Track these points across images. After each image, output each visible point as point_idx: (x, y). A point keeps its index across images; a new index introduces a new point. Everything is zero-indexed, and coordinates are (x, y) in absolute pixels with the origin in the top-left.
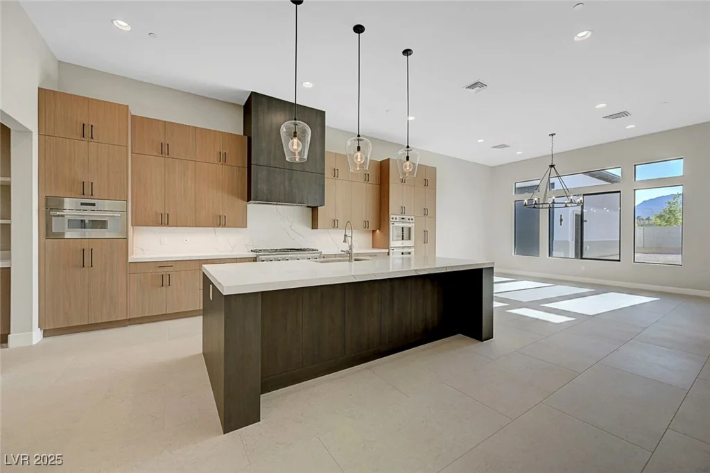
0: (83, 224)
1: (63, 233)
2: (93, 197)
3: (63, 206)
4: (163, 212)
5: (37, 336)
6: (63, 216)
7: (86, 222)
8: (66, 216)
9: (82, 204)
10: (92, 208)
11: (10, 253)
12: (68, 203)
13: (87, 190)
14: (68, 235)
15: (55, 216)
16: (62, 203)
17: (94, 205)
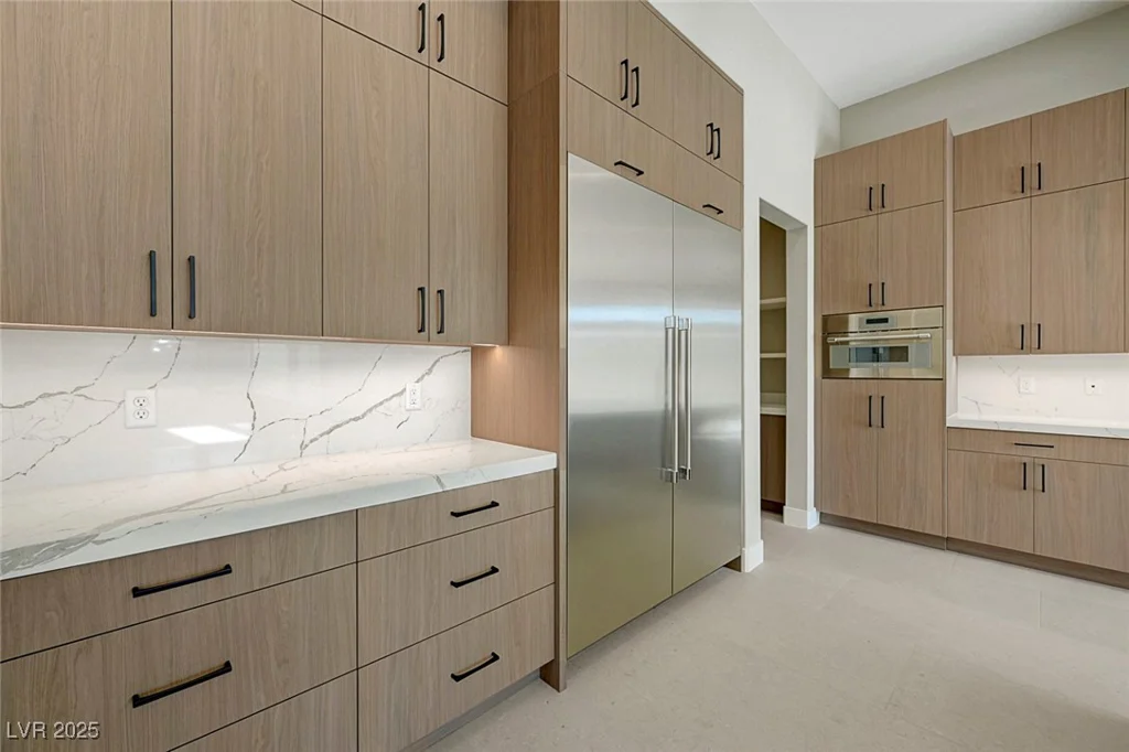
0: (875, 354)
1: (848, 370)
2: (884, 308)
3: (847, 327)
4: (1025, 321)
5: (812, 519)
6: (847, 343)
7: (881, 351)
8: (851, 343)
9: (869, 321)
10: (882, 326)
11: (785, 397)
12: (854, 322)
13: (877, 298)
14: (854, 373)
15: (832, 344)
16: (846, 322)
17: (886, 320)
